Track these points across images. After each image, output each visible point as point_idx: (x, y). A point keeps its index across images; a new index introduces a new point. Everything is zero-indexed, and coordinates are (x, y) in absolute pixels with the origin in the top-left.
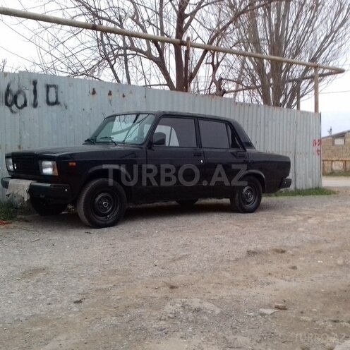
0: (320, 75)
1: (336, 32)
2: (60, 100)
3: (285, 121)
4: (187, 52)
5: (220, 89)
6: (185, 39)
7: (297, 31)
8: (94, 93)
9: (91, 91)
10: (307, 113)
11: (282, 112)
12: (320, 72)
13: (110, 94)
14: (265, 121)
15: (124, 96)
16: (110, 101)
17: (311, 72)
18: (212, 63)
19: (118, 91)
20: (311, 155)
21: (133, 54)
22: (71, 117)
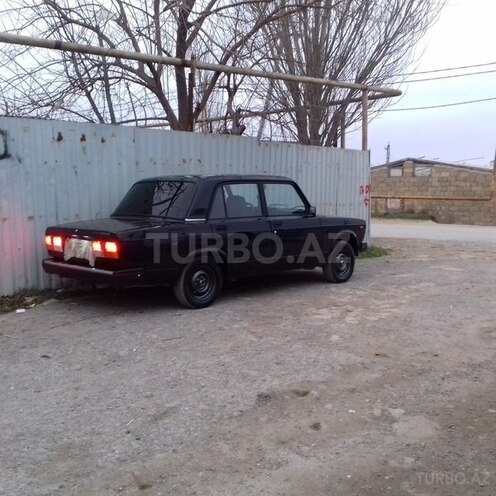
0: (370, 98)
1: (391, 40)
2: (11, 151)
3: (324, 164)
4: (191, 76)
5: (238, 125)
6: (188, 58)
7: (341, 40)
8: (60, 138)
9: (56, 136)
10: (353, 152)
11: (319, 153)
12: (370, 94)
13: (83, 139)
14: (297, 166)
15: (103, 141)
16: (84, 149)
17: (359, 95)
18: (228, 87)
19: (95, 134)
20: (357, 205)
21: (117, 78)
22: (27, 173)
